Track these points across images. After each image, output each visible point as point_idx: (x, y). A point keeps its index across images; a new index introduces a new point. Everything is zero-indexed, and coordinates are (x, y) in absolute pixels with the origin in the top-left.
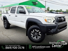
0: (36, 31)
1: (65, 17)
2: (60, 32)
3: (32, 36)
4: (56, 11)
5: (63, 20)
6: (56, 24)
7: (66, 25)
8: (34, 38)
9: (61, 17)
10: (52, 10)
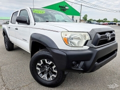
0: (46, 62)
1: (113, 33)
2: (101, 67)
3: (39, 73)
4: (97, 21)
5: (110, 39)
6: (90, 48)
7: (116, 50)
8: (43, 76)
9: (104, 33)
10: (91, 20)
